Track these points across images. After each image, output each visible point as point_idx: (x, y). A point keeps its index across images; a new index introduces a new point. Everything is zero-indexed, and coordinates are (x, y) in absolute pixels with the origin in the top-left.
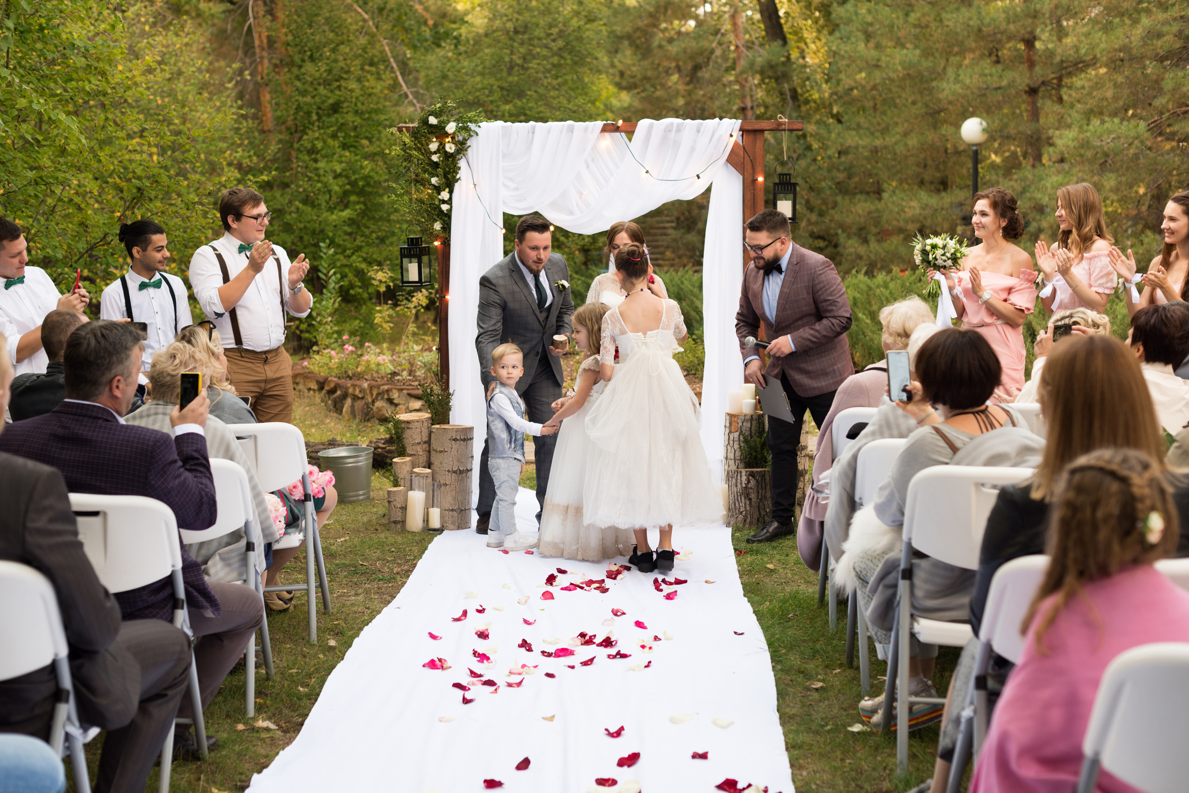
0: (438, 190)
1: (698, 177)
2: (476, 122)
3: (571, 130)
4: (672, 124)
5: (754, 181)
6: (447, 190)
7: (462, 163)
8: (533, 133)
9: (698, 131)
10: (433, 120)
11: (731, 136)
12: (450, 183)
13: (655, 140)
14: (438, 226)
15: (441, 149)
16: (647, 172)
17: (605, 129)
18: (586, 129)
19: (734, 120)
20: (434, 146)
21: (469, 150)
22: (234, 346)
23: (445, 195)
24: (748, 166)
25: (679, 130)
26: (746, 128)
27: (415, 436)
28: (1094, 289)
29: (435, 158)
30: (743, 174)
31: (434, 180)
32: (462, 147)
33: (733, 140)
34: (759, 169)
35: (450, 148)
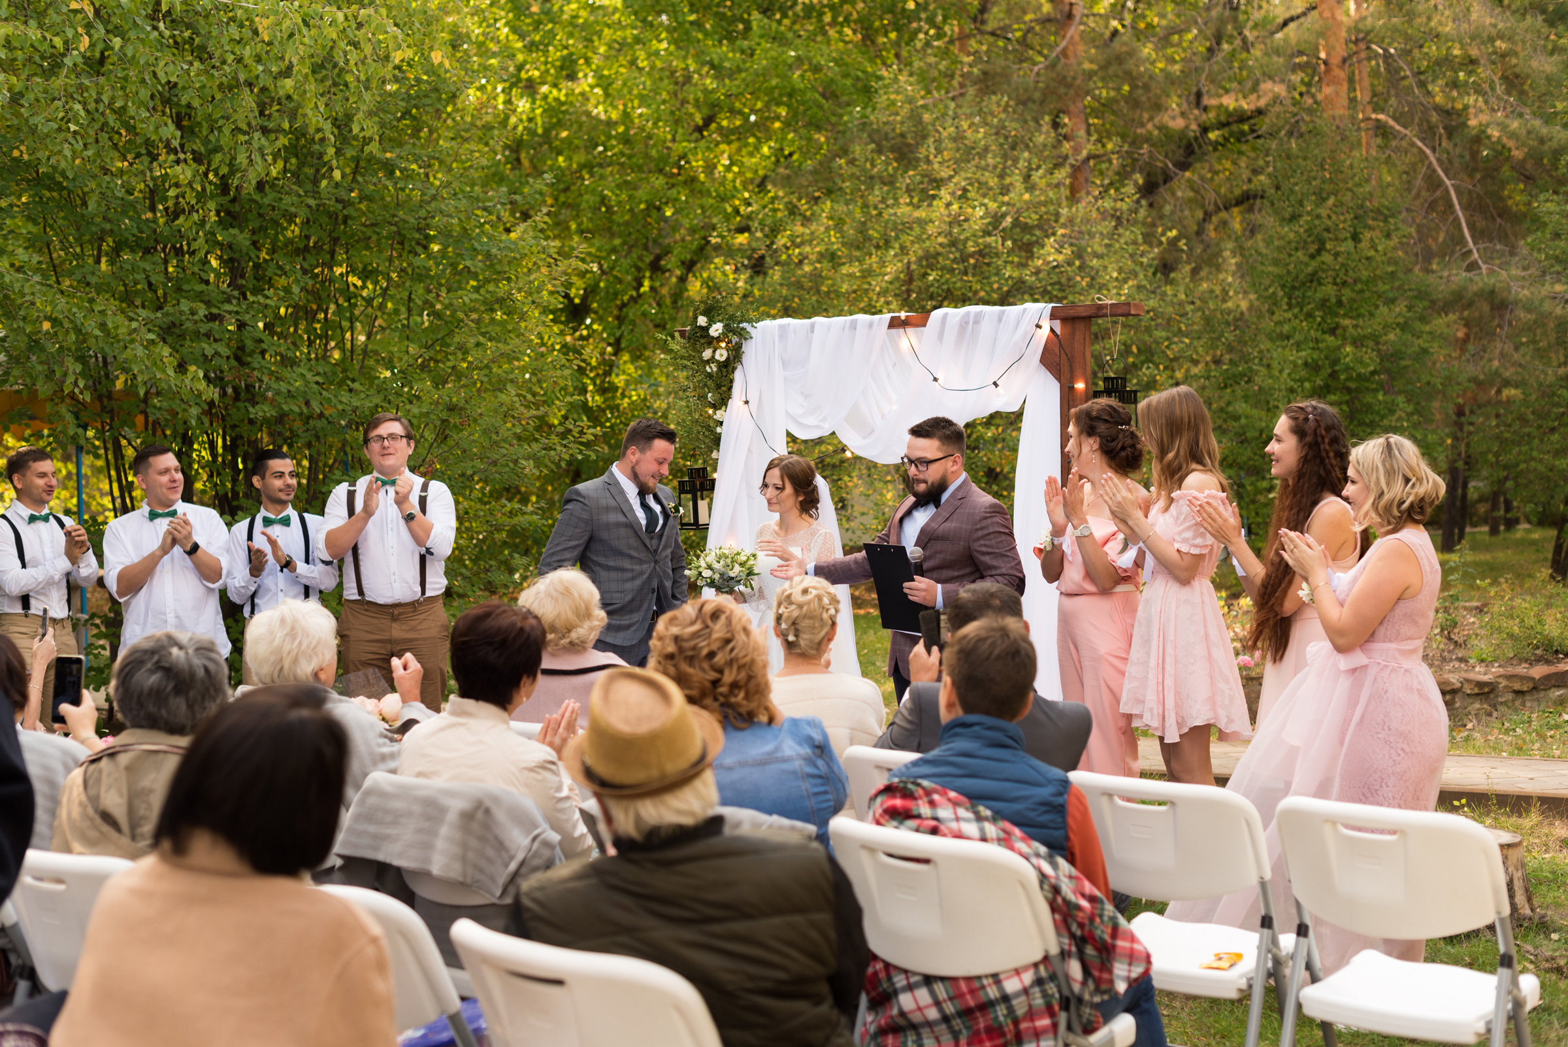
0: (714, 408)
1: (995, 384)
2: (750, 321)
3: (854, 325)
4: (968, 313)
5: (1072, 388)
6: (722, 408)
7: (738, 376)
8: (815, 331)
9: (1000, 320)
10: (701, 321)
11: (1038, 326)
12: (725, 399)
13: (951, 334)
15: (713, 358)
16: (935, 379)
17: (894, 324)
18: (871, 325)
20: (706, 355)
21: (745, 356)
22: (357, 597)
24: (1065, 368)
25: (977, 322)
28: (1177, 546)
29: (709, 369)
30: (1059, 379)
31: (710, 397)
32: (736, 355)
33: (1045, 332)
34: (1078, 372)
35: (721, 355)
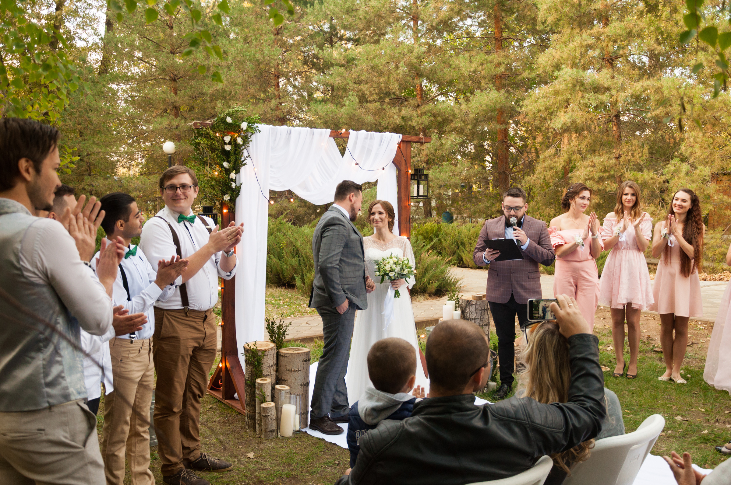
0: (228, 171)
1: (383, 169)
5: (406, 172)
6: (234, 171)
8: (290, 134)
10: (229, 120)
11: (398, 144)
12: (237, 167)
13: (359, 143)
14: (227, 198)
15: (233, 142)
16: (357, 164)
17: (331, 135)
18: (320, 134)
19: (399, 135)
20: (227, 139)
21: (251, 143)
22: (181, 307)
23: (233, 175)
24: (404, 163)
26: (404, 139)
27: (269, 361)
29: (228, 148)
30: (400, 168)
31: (226, 164)
32: (246, 141)
33: (397, 147)
34: (409, 165)
35: (240, 141)
